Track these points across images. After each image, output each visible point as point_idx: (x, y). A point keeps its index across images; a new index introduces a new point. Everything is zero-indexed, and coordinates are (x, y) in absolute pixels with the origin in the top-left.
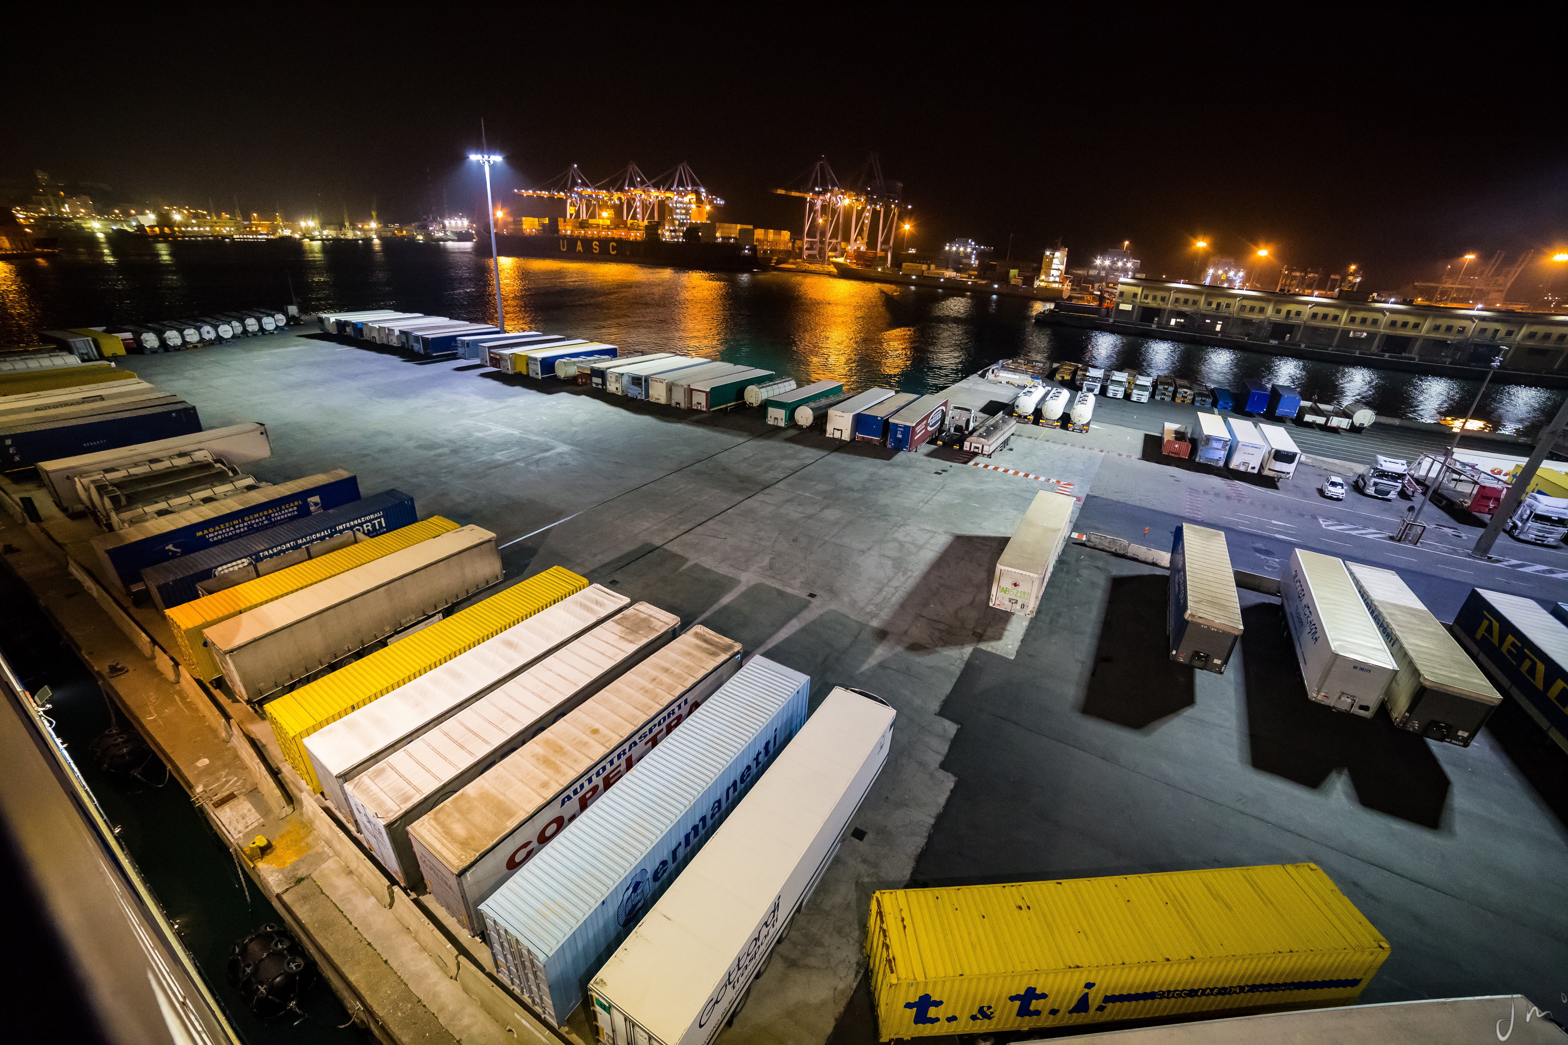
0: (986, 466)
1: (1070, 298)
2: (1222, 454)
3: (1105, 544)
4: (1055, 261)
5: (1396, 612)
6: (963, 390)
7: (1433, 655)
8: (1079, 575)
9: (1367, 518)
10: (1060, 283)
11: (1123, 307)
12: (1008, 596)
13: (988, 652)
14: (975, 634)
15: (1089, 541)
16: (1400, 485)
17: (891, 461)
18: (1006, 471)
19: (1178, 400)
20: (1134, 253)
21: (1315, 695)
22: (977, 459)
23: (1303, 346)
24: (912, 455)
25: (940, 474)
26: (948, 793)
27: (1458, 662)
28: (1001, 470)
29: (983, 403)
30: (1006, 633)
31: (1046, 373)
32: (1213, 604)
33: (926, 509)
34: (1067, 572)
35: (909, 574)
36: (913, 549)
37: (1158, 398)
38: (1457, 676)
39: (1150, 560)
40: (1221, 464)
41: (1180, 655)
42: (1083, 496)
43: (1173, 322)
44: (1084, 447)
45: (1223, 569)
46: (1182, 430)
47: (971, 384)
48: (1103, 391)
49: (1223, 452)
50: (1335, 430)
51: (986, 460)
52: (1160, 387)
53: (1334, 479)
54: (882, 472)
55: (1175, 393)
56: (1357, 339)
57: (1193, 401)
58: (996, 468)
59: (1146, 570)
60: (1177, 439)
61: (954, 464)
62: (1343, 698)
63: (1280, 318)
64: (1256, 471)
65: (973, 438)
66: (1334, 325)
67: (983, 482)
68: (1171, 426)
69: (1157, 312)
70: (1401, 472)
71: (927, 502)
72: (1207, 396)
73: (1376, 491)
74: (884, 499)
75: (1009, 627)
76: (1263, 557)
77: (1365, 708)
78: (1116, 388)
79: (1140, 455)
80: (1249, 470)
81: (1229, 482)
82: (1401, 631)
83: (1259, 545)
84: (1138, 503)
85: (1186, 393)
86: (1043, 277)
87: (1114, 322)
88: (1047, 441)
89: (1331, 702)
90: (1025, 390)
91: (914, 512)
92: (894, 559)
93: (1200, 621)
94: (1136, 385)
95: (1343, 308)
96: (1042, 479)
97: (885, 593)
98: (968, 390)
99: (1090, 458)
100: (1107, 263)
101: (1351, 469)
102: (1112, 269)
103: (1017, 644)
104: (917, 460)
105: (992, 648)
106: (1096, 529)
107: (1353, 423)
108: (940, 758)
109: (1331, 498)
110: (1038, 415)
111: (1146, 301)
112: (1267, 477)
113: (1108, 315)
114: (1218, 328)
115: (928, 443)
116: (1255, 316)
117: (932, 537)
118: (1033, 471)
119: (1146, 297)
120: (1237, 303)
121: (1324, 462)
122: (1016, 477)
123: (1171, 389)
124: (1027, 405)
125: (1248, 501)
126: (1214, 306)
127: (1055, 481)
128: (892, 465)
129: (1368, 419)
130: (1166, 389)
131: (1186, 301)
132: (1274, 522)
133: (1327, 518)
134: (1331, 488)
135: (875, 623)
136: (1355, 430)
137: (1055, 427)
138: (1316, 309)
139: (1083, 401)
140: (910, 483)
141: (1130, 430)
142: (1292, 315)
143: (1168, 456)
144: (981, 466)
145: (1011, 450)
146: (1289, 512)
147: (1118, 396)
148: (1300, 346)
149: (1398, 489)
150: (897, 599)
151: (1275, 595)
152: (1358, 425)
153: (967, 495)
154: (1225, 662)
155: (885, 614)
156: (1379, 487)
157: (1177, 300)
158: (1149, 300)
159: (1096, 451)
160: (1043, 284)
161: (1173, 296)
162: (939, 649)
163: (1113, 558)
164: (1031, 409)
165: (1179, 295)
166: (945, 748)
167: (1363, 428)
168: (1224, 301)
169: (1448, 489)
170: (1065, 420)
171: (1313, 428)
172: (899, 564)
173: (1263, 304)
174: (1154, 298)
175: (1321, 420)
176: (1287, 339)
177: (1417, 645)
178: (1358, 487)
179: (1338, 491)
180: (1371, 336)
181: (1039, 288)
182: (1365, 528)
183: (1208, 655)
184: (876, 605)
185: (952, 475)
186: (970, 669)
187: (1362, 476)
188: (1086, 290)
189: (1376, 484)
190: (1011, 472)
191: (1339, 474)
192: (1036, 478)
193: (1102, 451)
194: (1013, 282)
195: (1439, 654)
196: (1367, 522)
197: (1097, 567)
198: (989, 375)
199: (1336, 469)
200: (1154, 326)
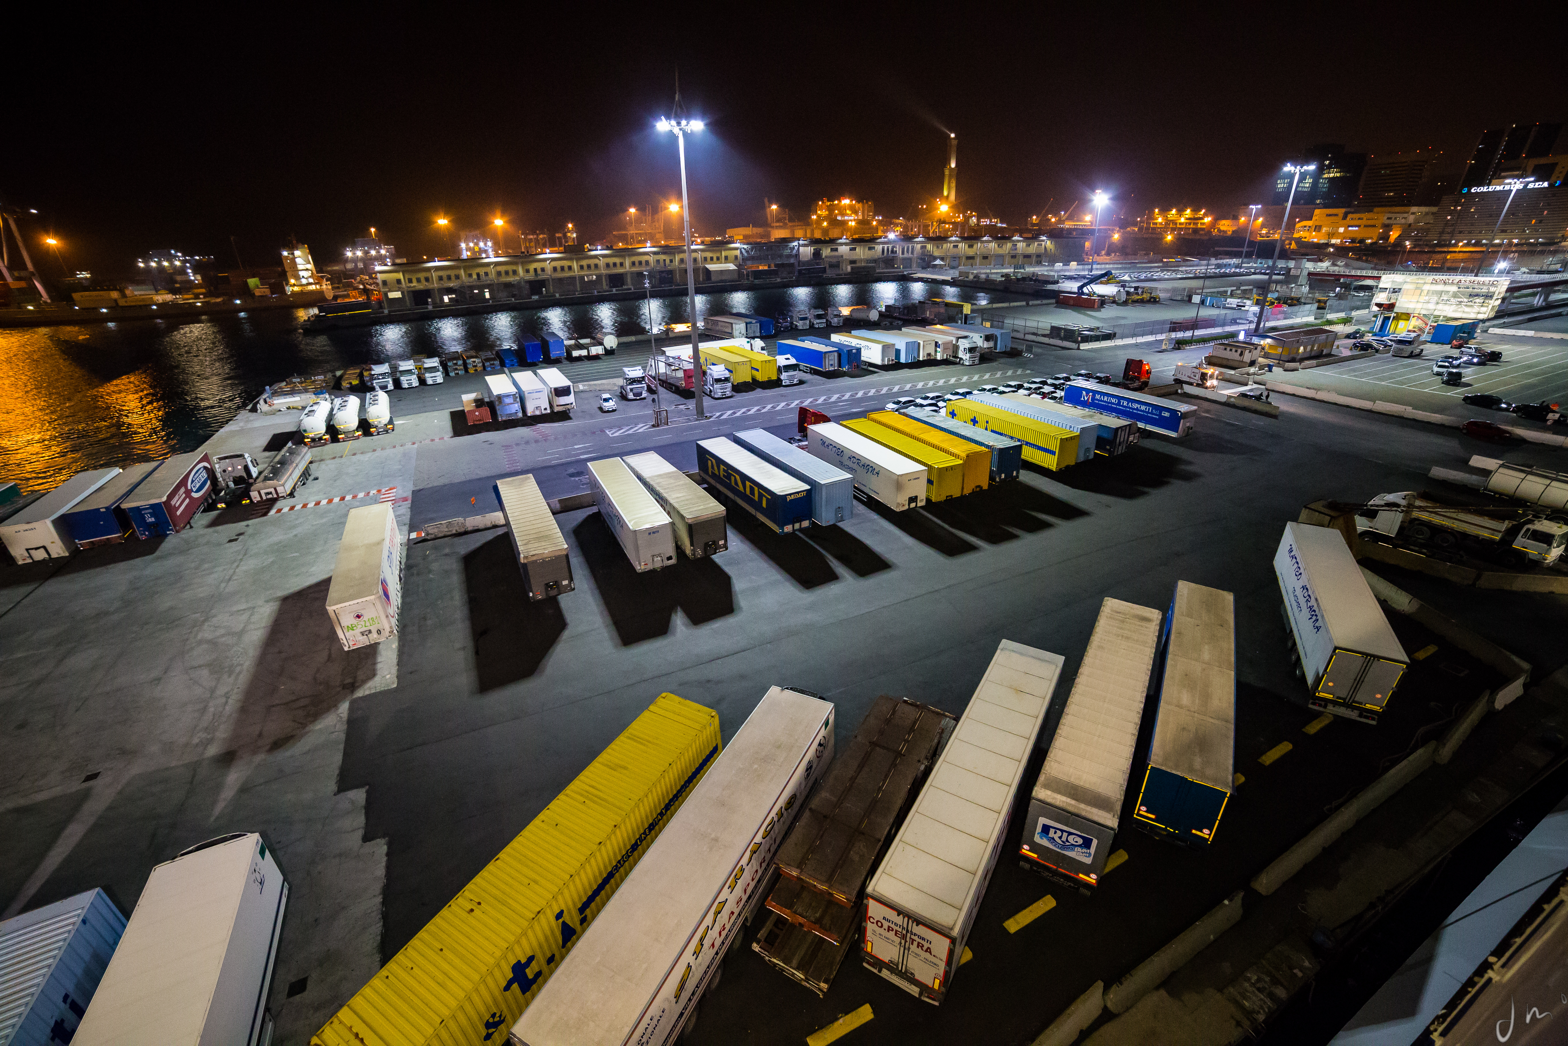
0: (292, 508)
1: (335, 298)
2: (517, 406)
3: (445, 530)
4: (298, 260)
5: (661, 480)
6: (233, 434)
7: (687, 500)
8: (430, 571)
9: (635, 417)
10: (315, 284)
11: (393, 295)
12: (357, 632)
13: (369, 695)
14: (344, 687)
15: (428, 534)
16: (645, 385)
17: (157, 553)
18: (318, 503)
19: (471, 371)
20: (384, 239)
21: (639, 568)
22: (278, 505)
23: (557, 295)
24: (186, 534)
25: (236, 540)
26: (385, 859)
27: (700, 497)
28: (311, 505)
29: (264, 441)
30: (379, 666)
31: (332, 384)
32: (539, 539)
33: (232, 587)
34: (418, 574)
35: (238, 669)
36: (230, 640)
37: (452, 374)
38: (702, 507)
39: (489, 525)
40: (520, 415)
41: (537, 594)
42: (409, 494)
43: (446, 299)
44: (394, 447)
45: (539, 505)
46: (480, 397)
47: (241, 424)
48: (397, 384)
49: (516, 405)
50: (597, 357)
51: (290, 502)
52: (450, 364)
53: (606, 396)
54: (148, 572)
55: (465, 365)
56: (591, 282)
57: (484, 367)
58: (305, 506)
59: (490, 536)
60: (478, 406)
61: (250, 522)
62: (655, 559)
63: (530, 276)
64: (549, 411)
65: (258, 485)
66: (571, 274)
67: (294, 527)
68: (468, 398)
69: (427, 293)
70: (641, 375)
71: (230, 579)
72: (494, 359)
73: (634, 395)
74: (165, 602)
75: (379, 659)
76: (577, 479)
77: (670, 558)
78: (409, 378)
79: (451, 434)
80: (544, 412)
81: (533, 428)
82: (667, 493)
83: (572, 470)
84: (463, 479)
85: (474, 362)
86: (292, 281)
87: (389, 312)
88: (354, 454)
89: (650, 567)
90: (306, 411)
91: (217, 599)
92: (209, 665)
93: (534, 558)
94: (425, 369)
95: (571, 259)
96: (361, 495)
97: (212, 709)
98: (241, 431)
99: (405, 455)
100: (359, 253)
101: (615, 384)
102: (368, 261)
103: (394, 670)
104: (197, 537)
105: (370, 688)
106: (432, 520)
107: (605, 348)
108: (360, 833)
109: (608, 412)
110: (333, 431)
111: (412, 285)
112: (558, 412)
113: (381, 307)
114: (487, 295)
115: (204, 511)
116: (511, 279)
117: (251, 615)
118: (349, 492)
119: (410, 281)
120: (492, 270)
121: (595, 385)
122: (331, 506)
123: (460, 362)
124: (316, 424)
125: (552, 438)
126: (475, 276)
127: (375, 492)
128: (159, 558)
129: (613, 341)
130: (456, 364)
131: (449, 278)
132: (576, 447)
133: (611, 428)
134: (606, 404)
135: (212, 751)
136: (609, 352)
137: (358, 438)
138: (554, 264)
139: (375, 401)
140: (196, 568)
141: (436, 413)
142: (539, 271)
143: (474, 425)
144: (286, 510)
145: (316, 479)
146: (584, 434)
147: (414, 385)
148: (555, 296)
149: (646, 388)
150: (232, 706)
151: (593, 505)
152: (609, 348)
153: (280, 549)
154: (571, 579)
155: (223, 733)
156: (634, 391)
157: (441, 278)
158: (414, 284)
159: (409, 446)
160: (296, 289)
161: (435, 275)
162: (311, 727)
163: (456, 539)
164: (322, 429)
165: (441, 273)
166: (361, 820)
167: (614, 350)
168: (482, 271)
169: (672, 378)
170: (365, 426)
171: (583, 360)
172: (217, 668)
173: (514, 268)
174: (419, 280)
175: (584, 353)
176: (544, 292)
177: (677, 498)
178: (623, 397)
179: (610, 405)
180: (599, 277)
181: (294, 293)
182: (636, 425)
183: (556, 582)
184: (206, 729)
185: (252, 536)
186: (353, 724)
187: (622, 387)
188: (350, 285)
189: (631, 390)
190: (324, 502)
191: (605, 391)
192: (354, 497)
193: (414, 444)
194: (257, 293)
195: (690, 497)
196: (635, 421)
197: (446, 555)
198: (262, 406)
199: (606, 387)
200: (430, 307)
